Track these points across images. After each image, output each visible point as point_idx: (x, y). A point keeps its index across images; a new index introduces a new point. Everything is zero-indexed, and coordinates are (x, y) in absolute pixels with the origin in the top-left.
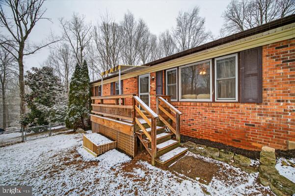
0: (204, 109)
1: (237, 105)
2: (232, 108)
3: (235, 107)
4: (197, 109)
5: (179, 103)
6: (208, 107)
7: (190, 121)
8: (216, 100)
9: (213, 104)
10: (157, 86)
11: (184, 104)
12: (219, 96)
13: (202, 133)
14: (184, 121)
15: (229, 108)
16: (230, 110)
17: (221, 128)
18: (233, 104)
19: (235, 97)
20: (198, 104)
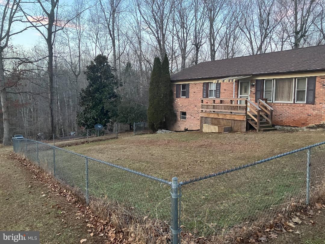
0: (288, 107)
1: (304, 105)
2: (302, 106)
3: (303, 106)
4: (284, 107)
5: (273, 104)
6: (291, 106)
7: (279, 116)
8: (295, 102)
9: (293, 105)
10: (256, 91)
11: (276, 104)
12: (297, 100)
13: (286, 122)
14: (276, 115)
15: (301, 106)
16: (301, 108)
17: (296, 118)
18: (302, 104)
19: (305, 101)
20: (285, 104)
